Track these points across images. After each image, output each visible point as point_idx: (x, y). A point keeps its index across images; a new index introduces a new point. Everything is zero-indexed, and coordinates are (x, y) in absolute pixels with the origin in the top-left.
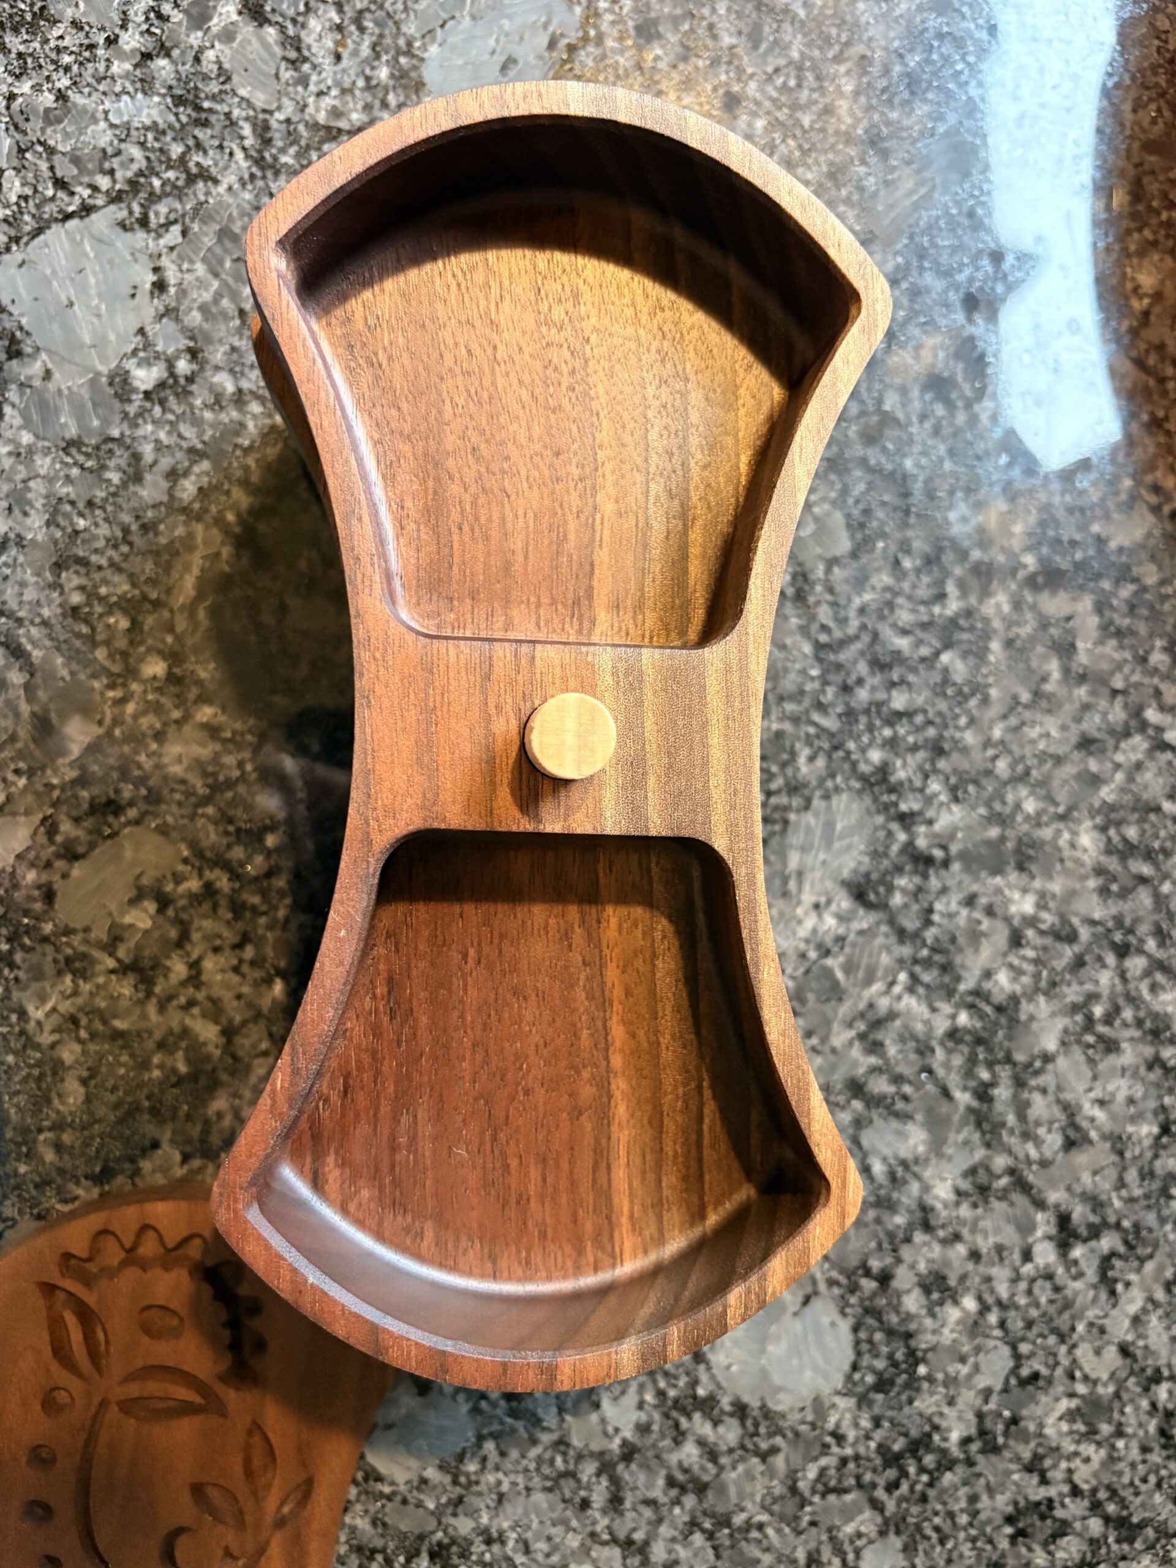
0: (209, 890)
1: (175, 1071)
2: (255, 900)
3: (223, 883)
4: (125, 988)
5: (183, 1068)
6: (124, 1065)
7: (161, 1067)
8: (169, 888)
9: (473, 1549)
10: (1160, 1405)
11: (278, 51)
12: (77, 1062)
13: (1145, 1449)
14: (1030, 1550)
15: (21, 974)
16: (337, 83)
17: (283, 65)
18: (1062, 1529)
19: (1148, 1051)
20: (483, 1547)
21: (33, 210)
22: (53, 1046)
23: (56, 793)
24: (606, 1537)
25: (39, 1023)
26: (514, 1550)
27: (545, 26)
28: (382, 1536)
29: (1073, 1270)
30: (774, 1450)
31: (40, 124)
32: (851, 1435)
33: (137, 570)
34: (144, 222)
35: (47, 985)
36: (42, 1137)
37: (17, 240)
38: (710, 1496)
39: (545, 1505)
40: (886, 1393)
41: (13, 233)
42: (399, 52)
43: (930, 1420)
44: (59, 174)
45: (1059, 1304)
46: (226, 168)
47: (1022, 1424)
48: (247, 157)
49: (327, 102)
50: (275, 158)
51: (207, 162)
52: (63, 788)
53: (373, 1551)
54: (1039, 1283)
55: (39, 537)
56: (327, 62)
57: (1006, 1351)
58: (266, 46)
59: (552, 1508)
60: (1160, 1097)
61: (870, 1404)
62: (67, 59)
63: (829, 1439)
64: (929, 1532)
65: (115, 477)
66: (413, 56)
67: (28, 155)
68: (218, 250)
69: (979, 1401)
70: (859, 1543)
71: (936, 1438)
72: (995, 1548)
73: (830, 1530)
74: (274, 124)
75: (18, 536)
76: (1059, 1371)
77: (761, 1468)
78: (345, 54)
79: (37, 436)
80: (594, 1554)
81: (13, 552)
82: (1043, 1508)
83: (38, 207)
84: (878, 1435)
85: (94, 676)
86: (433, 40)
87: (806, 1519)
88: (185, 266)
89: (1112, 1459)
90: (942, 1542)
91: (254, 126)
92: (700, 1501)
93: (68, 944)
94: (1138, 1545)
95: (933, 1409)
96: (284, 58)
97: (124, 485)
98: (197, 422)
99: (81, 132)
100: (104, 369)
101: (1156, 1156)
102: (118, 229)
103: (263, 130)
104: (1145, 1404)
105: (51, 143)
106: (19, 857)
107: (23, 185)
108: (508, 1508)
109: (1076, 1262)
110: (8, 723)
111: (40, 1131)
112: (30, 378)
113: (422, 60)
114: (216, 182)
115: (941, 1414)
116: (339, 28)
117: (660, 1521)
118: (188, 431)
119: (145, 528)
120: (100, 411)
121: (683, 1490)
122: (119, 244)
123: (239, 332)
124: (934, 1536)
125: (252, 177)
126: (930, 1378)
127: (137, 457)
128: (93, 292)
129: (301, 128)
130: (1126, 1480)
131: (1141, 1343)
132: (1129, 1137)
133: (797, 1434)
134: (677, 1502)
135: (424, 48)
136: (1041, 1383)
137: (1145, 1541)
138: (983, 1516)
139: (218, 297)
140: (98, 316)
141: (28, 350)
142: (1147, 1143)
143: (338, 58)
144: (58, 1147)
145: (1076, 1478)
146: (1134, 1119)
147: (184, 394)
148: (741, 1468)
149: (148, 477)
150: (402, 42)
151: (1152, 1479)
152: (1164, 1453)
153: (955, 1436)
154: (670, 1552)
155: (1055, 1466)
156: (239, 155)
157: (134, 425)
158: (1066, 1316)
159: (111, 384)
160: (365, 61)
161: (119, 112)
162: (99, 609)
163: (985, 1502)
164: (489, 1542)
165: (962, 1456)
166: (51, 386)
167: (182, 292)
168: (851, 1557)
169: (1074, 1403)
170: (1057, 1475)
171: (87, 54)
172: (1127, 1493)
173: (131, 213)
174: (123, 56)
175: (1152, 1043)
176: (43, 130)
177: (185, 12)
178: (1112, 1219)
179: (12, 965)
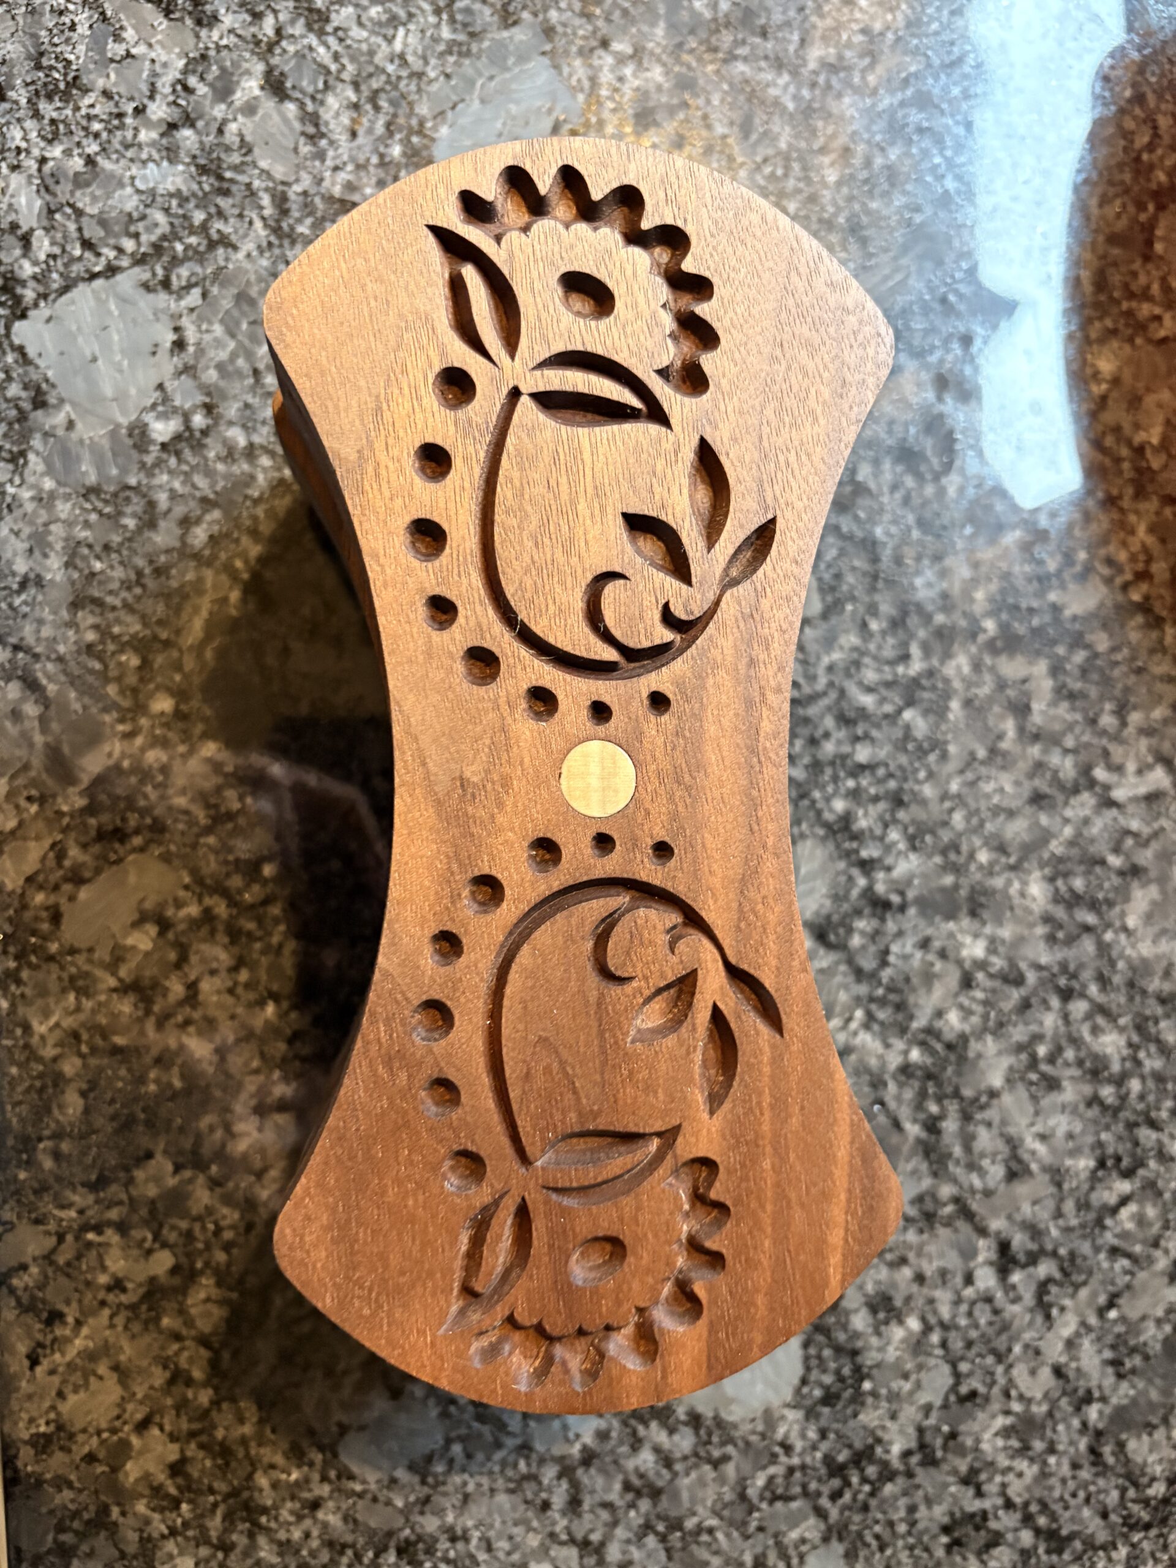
0: (208, 916)
1: (170, 1085)
2: (251, 926)
3: (221, 909)
4: (126, 1007)
5: (177, 1084)
6: (122, 1079)
7: (157, 1081)
8: (170, 912)
9: (439, 1546)
10: (1091, 1424)
11: (297, 126)
12: (78, 1075)
13: (1075, 1466)
14: (965, 1558)
15: (28, 991)
16: (352, 159)
17: (302, 140)
18: (996, 1540)
19: (1087, 1089)
20: (448, 1545)
21: (61, 269)
22: (55, 1060)
23: (66, 821)
24: (564, 1537)
25: (43, 1038)
26: (478, 1548)
27: (550, 111)
28: (353, 1532)
29: (1011, 1295)
30: (726, 1458)
31: (69, 186)
32: (799, 1445)
33: (149, 611)
34: (166, 284)
35: (51, 1001)
36: (41, 1146)
37: (45, 296)
38: (664, 1502)
39: (507, 1506)
40: (833, 1406)
41: (41, 289)
42: (411, 132)
43: (872, 1433)
44: (87, 235)
45: (997, 1327)
46: (246, 236)
47: (960, 1439)
48: (266, 226)
49: (343, 176)
50: (292, 228)
51: (228, 229)
52: (72, 815)
53: (344, 1546)
54: (979, 1306)
55: (58, 578)
56: (343, 138)
57: (946, 1369)
58: (286, 120)
59: (514, 1508)
60: (1097, 1133)
61: (818, 1416)
62: (96, 126)
63: (777, 1449)
64: (869, 1539)
65: (130, 523)
66: (425, 136)
67: (57, 216)
68: (236, 313)
69: (919, 1416)
70: (804, 1548)
71: (879, 1450)
72: (931, 1555)
73: (776, 1535)
74: (292, 196)
75: (38, 576)
76: (996, 1391)
77: (713, 1475)
78: (361, 132)
79: (59, 483)
80: (552, 1553)
81: (33, 591)
82: (978, 1519)
83: (66, 265)
84: (824, 1446)
85: (105, 710)
86: (444, 121)
87: (754, 1524)
88: (204, 327)
89: (1044, 1474)
90: (882, 1549)
91: (273, 196)
92: (655, 1505)
93: (73, 964)
94: (1067, 1556)
95: (876, 1423)
96: (303, 133)
97: (139, 530)
98: (209, 473)
99: (108, 196)
100: (124, 421)
101: (1092, 1188)
102: (142, 291)
103: (281, 202)
104: (1076, 1423)
105: (80, 205)
106: (29, 880)
107: (53, 243)
108: (473, 1508)
109: (1014, 1287)
110: (21, 753)
111: (40, 1140)
112: (54, 427)
113: (433, 140)
114: (235, 248)
115: (883, 1428)
116: (356, 106)
117: (615, 1523)
118: (201, 481)
119: (158, 572)
120: (120, 460)
121: (639, 1493)
122: (142, 304)
123: (253, 389)
124: (874, 1543)
125: (270, 244)
126: (874, 1394)
127: (152, 504)
128: (116, 348)
129: (317, 200)
130: (1057, 1494)
131: (1073, 1365)
132: (1068, 1170)
133: (748, 1444)
134: (632, 1505)
135: (435, 128)
136: (978, 1401)
137: (1073, 1552)
138: (921, 1526)
139: (233, 356)
140: (121, 371)
141: (52, 400)
142: (1084, 1175)
143: (354, 134)
144: (57, 1155)
145: (1011, 1492)
146: (1074, 1153)
147: (198, 446)
148: (694, 1475)
149: (162, 524)
150: (414, 122)
151: (1082, 1494)
152: (1094, 1470)
153: (896, 1449)
154: (624, 1552)
155: (990, 1480)
156: (258, 224)
157: (150, 474)
158: (1004, 1337)
159: (130, 435)
160: (380, 139)
161: (145, 178)
162: (111, 647)
163: (922, 1512)
164: (453, 1539)
165: (901, 1468)
166: (74, 436)
167: (200, 351)
168: (795, 1561)
169: (1009, 1421)
170: (992, 1488)
171: (116, 122)
172: (1057, 1507)
173: (154, 274)
174: (149, 124)
175: (1090, 1082)
176: (72, 193)
177: (211, 85)
178: (1049, 1247)
179: (19, 982)
